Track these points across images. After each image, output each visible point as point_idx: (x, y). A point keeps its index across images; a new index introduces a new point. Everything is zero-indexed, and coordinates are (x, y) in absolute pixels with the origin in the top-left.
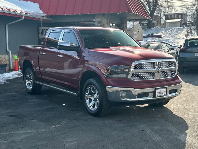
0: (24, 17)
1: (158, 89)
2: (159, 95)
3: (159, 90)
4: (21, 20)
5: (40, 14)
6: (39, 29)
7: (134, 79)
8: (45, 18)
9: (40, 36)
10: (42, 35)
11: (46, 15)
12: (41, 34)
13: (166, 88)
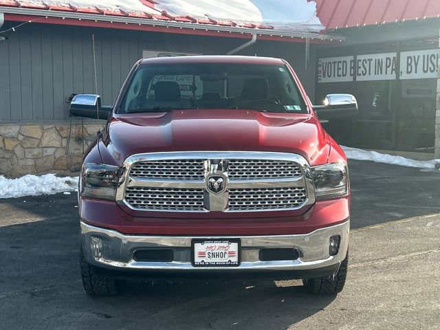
0: (255, 37)
1: (202, 241)
2: (207, 260)
3: (207, 245)
4: (249, 43)
5: (308, 27)
6: (319, 63)
7: (134, 206)
8: (321, 37)
9: (320, 79)
10: (324, 77)
11: (323, 28)
12: (322, 75)
13: (238, 241)
